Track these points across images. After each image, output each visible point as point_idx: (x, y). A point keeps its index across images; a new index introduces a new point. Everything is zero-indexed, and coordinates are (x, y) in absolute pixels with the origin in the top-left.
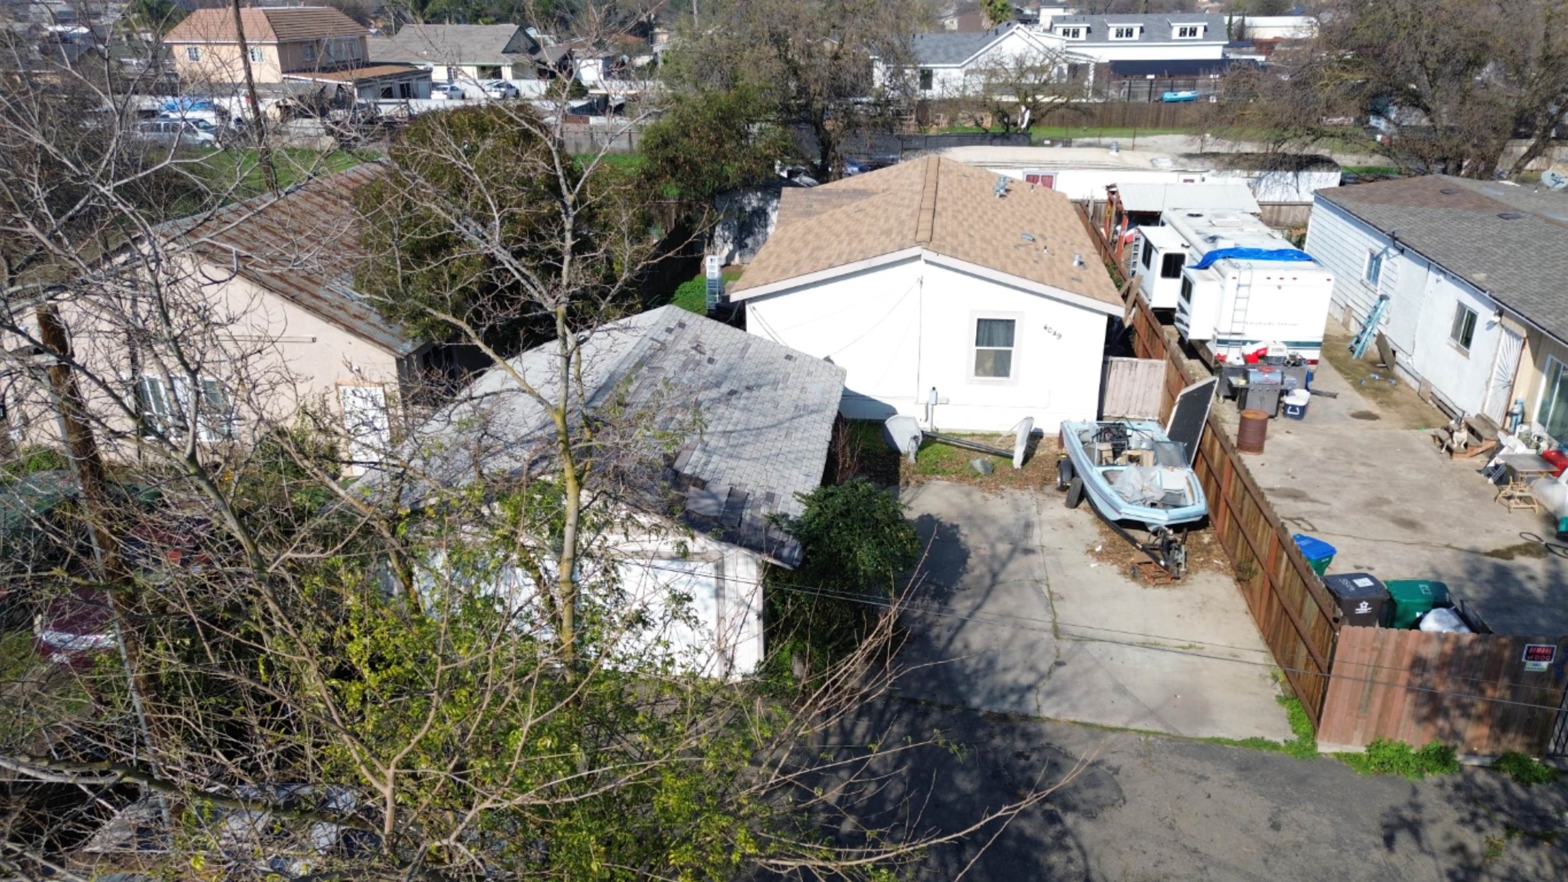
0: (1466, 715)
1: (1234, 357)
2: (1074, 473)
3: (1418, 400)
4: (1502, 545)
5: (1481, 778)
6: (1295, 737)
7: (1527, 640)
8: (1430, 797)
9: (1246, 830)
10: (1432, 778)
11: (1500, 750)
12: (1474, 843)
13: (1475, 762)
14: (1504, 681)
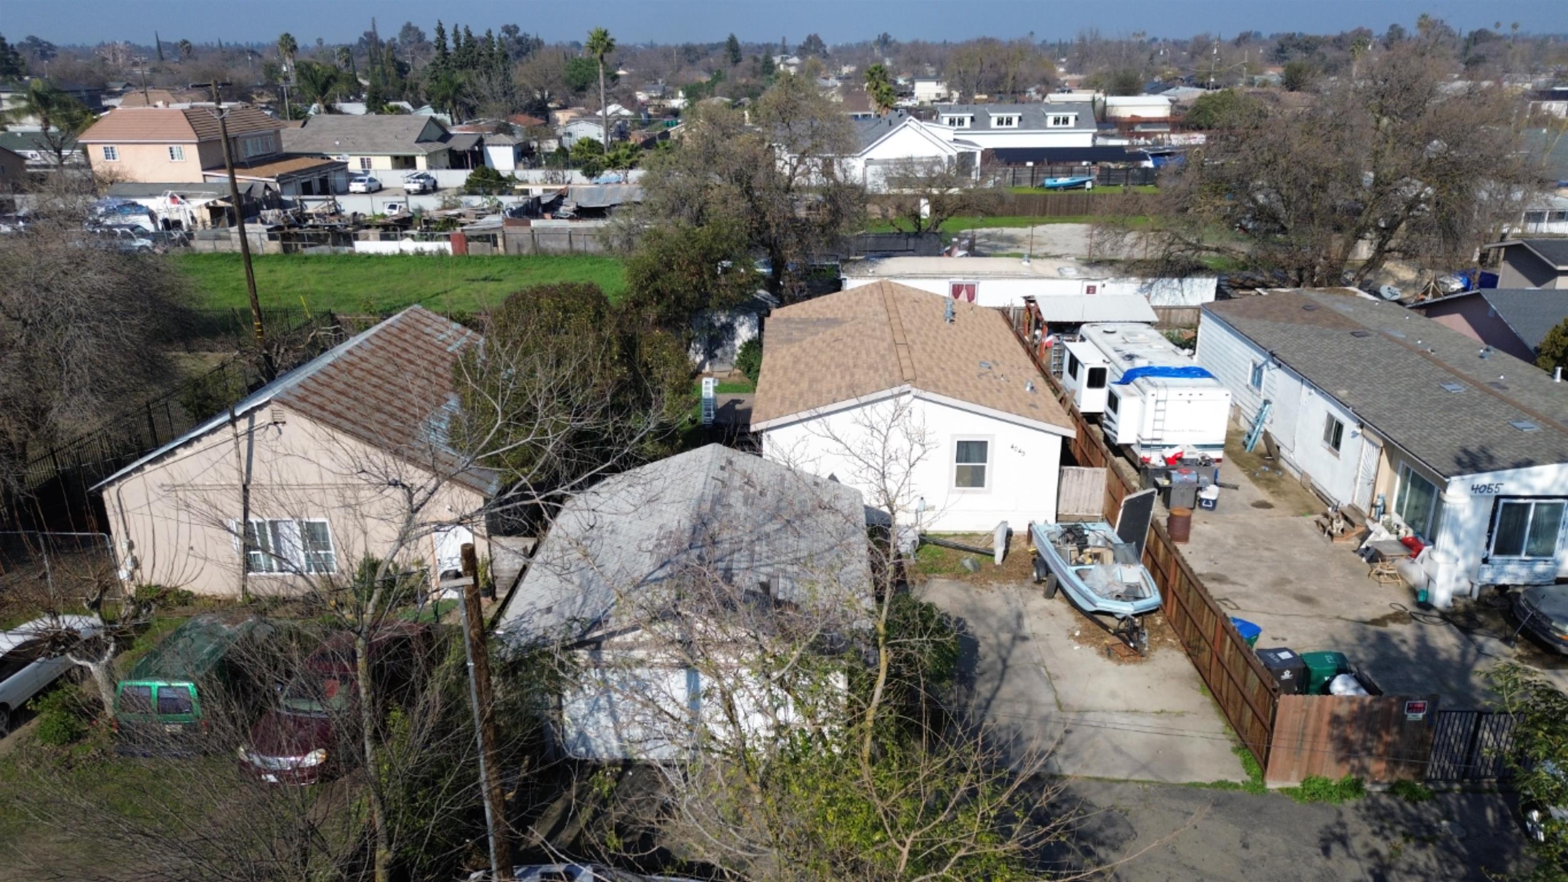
0: (1369, 752)
1: (1156, 459)
2: (1048, 571)
3: (1300, 490)
4: (1378, 615)
5: (1384, 800)
6: (1249, 778)
7: (1408, 698)
8: (1350, 817)
9: (1226, 851)
10: (1351, 802)
11: (1395, 779)
12: (1384, 849)
13: (1378, 789)
14: (1395, 730)
